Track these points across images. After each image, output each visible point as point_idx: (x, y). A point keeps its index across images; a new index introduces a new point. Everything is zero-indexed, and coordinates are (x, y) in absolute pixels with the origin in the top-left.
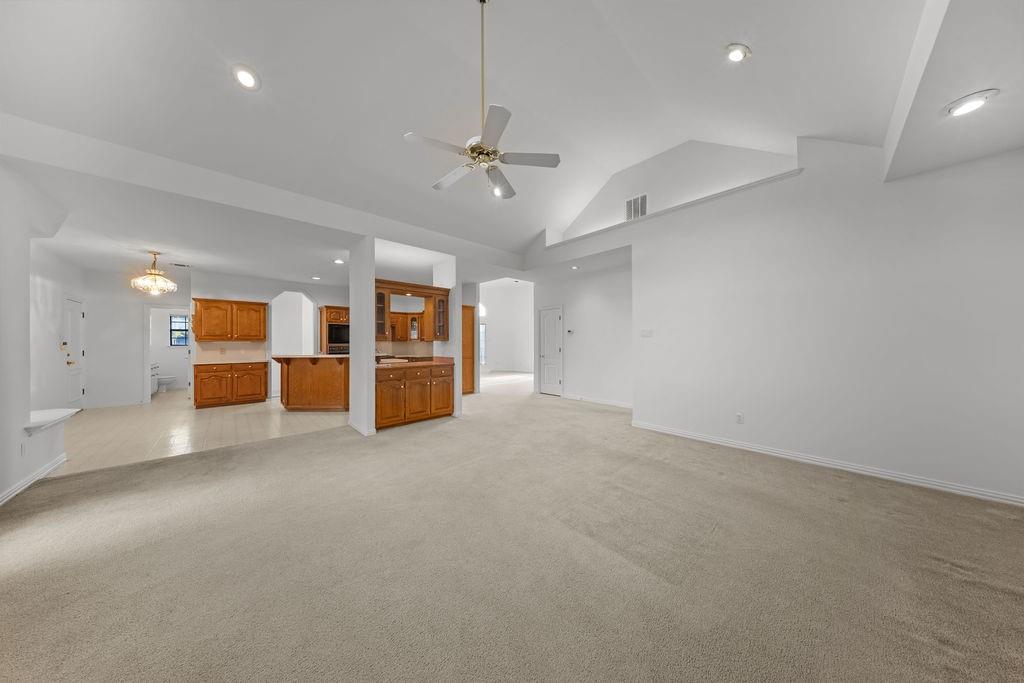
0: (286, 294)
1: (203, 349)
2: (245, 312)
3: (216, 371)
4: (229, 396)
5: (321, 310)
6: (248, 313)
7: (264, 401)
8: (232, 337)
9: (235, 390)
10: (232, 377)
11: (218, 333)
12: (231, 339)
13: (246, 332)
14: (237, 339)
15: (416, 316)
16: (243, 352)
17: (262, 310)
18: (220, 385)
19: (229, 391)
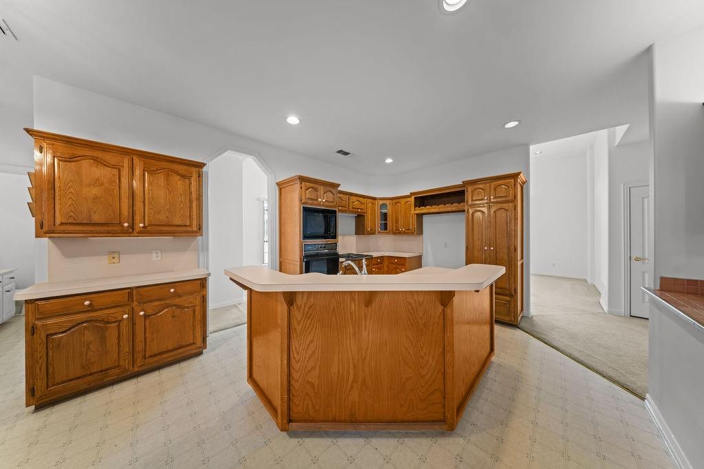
0: (229, 154)
1: (67, 255)
2: (161, 178)
3: (91, 309)
4: (125, 363)
5: (281, 186)
6: (167, 179)
7: (200, 353)
8: (132, 226)
9: (140, 346)
10: (132, 320)
11: (96, 218)
12: (131, 231)
13: (162, 217)
14: (145, 232)
15: (387, 202)
16: (154, 257)
17: (195, 176)
18: (103, 340)
19: (126, 348)
